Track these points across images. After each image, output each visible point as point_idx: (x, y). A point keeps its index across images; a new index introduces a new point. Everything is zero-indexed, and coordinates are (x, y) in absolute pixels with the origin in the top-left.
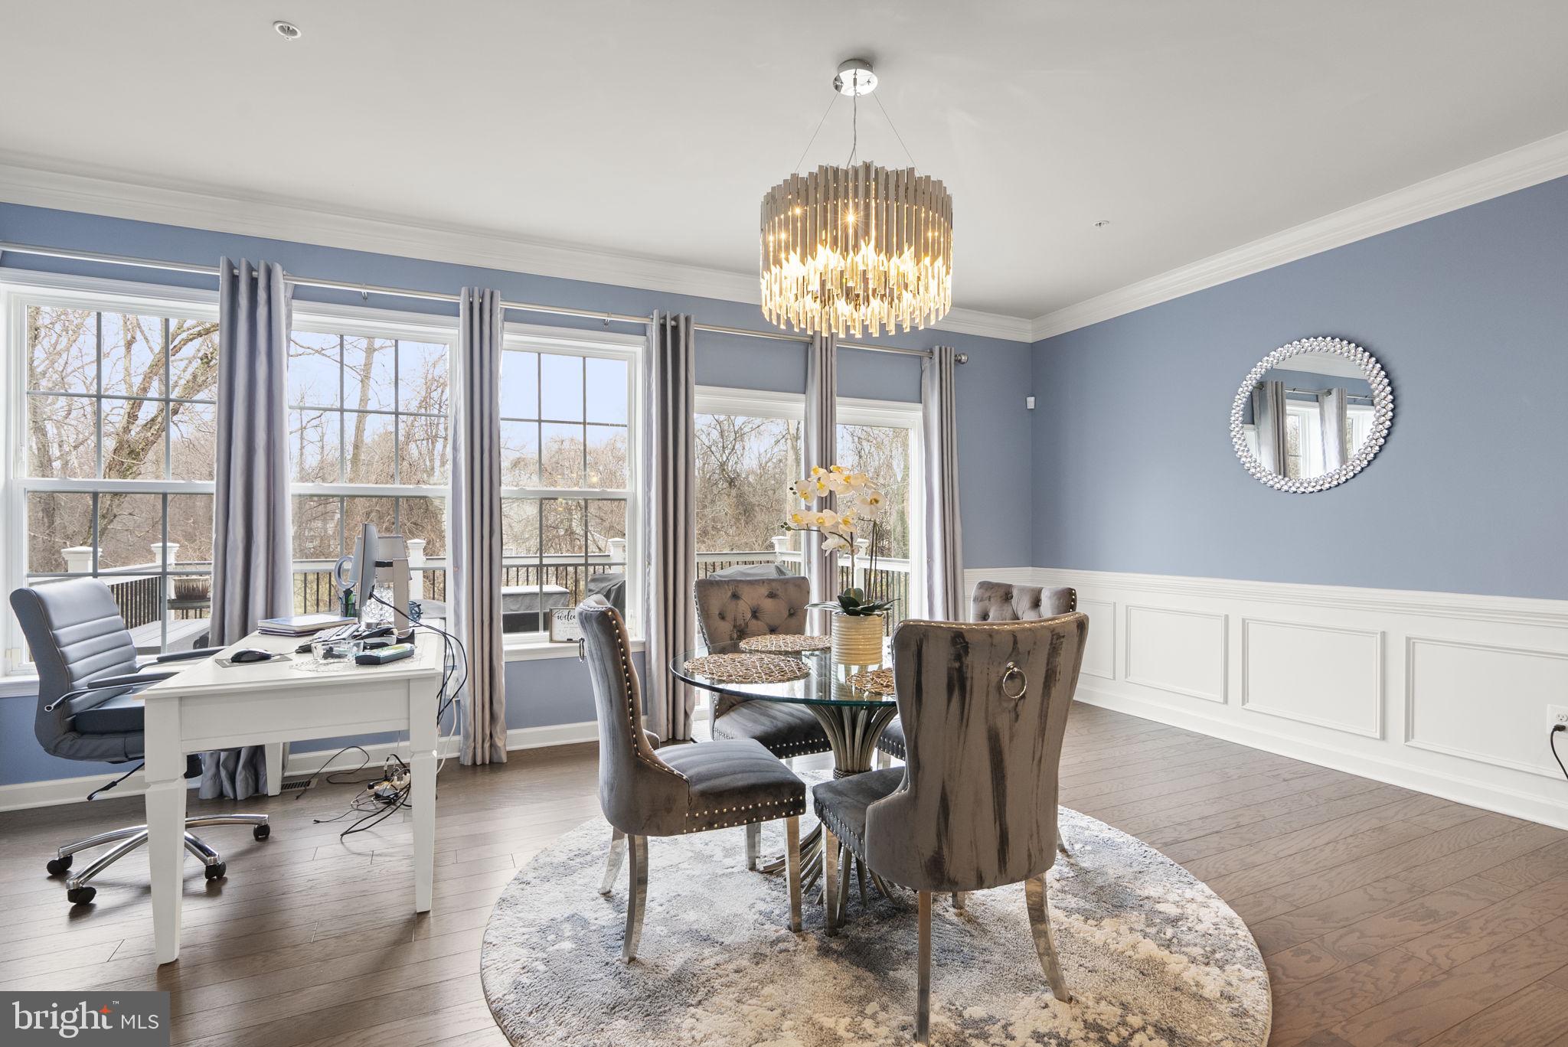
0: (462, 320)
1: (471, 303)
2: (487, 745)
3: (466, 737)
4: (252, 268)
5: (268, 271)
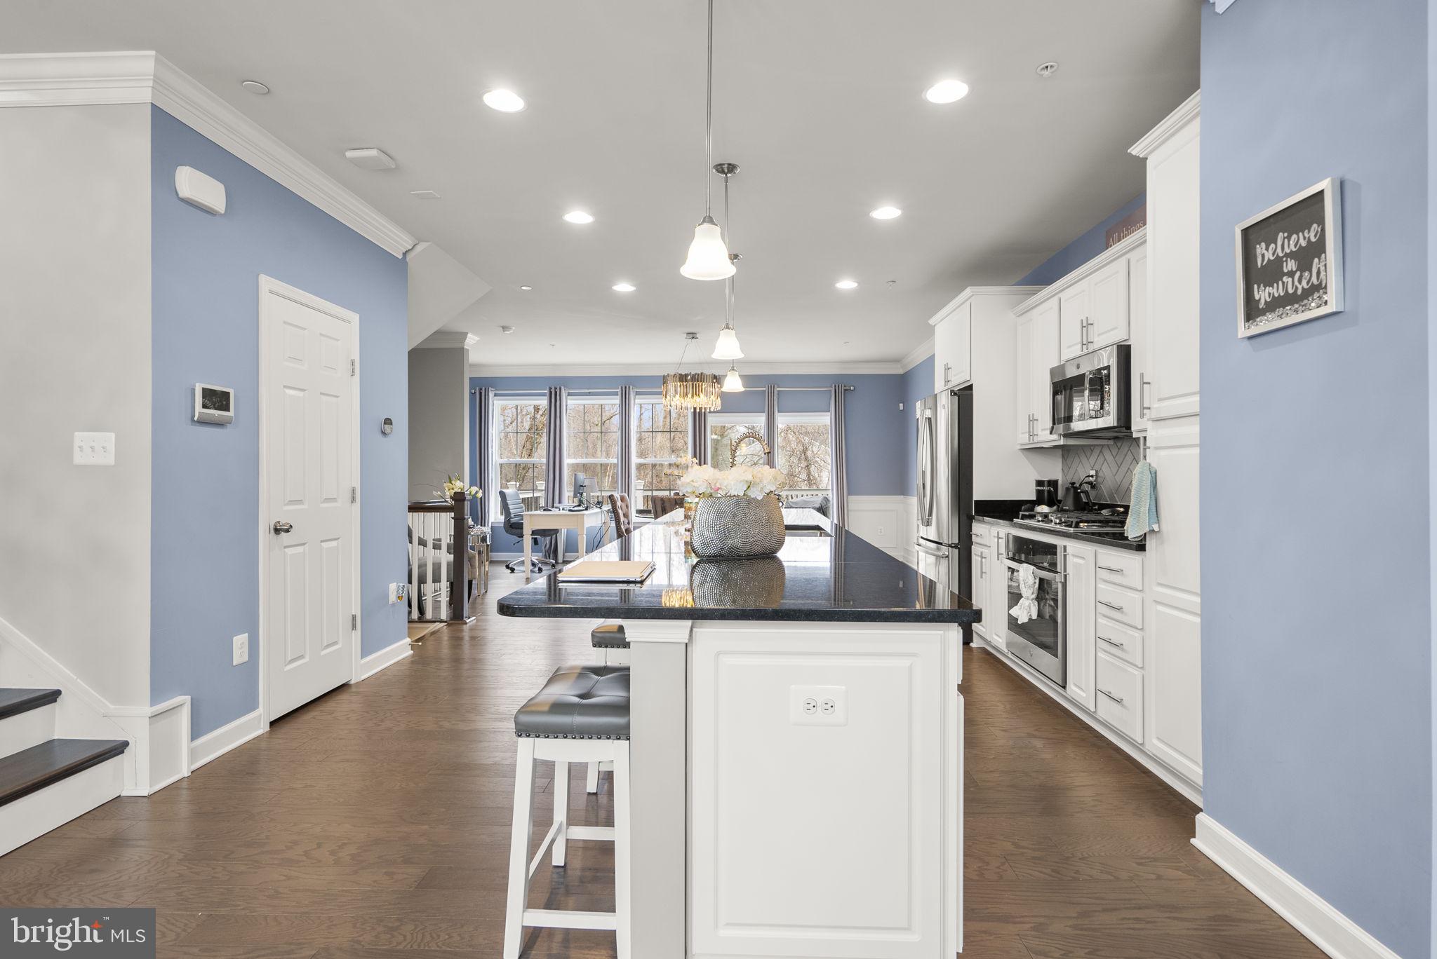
1: (622, 390)
4: (556, 388)
5: (560, 389)
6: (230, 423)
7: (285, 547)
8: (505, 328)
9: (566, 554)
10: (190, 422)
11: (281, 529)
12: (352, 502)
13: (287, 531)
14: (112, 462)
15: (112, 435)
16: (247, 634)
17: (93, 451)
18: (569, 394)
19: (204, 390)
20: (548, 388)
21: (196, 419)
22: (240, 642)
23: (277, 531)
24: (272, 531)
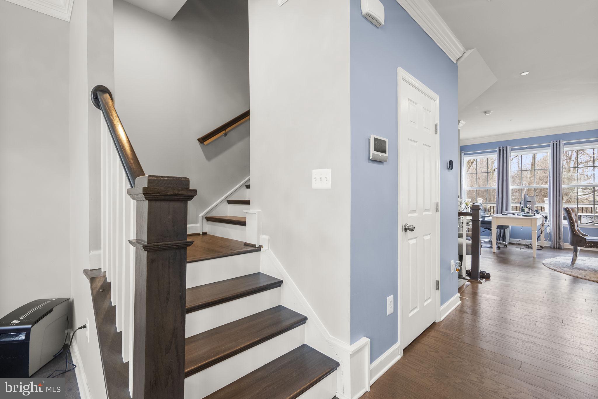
0: (551, 147)
1: (554, 144)
2: (558, 244)
3: (552, 242)
4: (503, 147)
5: (506, 147)
6: (386, 162)
7: (409, 240)
8: (486, 112)
9: (510, 239)
10: (368, 161)
11: (408, 229)
12: (436, 211)
13: (412, 230)
14: (330, 187)
15: (330, 170)
16: (393, 295)
17: (321, 180)
18: (512, 150)
19: (375, 139)
20: (498, 147)
21: (371, 158)
22: (390, 299)
23: (406, 230)
24: (404, 230)
